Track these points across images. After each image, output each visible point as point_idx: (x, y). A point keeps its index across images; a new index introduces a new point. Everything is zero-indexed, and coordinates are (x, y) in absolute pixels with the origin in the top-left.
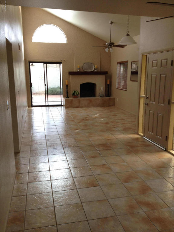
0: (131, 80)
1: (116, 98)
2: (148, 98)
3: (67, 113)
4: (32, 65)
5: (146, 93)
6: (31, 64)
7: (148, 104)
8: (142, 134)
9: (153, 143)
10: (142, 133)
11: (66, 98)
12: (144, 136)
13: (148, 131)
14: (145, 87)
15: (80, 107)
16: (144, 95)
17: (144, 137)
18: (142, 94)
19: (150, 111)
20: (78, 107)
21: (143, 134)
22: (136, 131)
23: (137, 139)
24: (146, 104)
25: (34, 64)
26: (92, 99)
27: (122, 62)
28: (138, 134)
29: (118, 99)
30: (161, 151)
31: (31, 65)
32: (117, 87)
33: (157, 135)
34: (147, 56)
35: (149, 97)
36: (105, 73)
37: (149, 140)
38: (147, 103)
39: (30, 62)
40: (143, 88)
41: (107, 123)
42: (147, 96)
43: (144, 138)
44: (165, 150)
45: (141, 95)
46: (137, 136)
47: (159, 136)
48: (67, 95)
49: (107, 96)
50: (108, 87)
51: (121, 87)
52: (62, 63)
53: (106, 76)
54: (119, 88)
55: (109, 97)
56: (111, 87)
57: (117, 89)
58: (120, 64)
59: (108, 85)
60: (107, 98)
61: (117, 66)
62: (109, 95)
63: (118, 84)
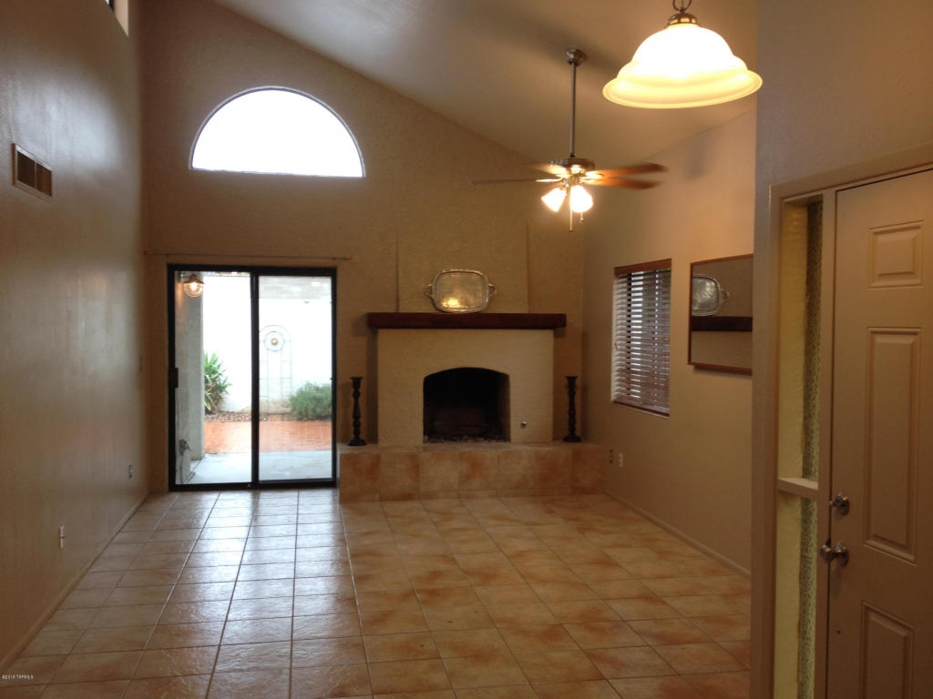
0: (690, 362)
1: (612, 452)
2: (844, 504)
7: (844, 556)
11: (352, 444)
15: (419, 498)
18: (792, 473)
20: (406, 497)
26: (486, 451)
27: (639, 267)
29: (621, 455)
32: (614, 394)
35: (856, 501)
36: (553, 323)
38: (839, 549)
39: (173, 268)
45: (781, 478)
48: (357, 432)
49: (566, 440)
50: (572, 394)
51: (636, 393)
52: (339, 273)
53: (556, 336)
54: (626, 401)
55: (577, 446)
56: (585, 389)
57: (615, 402)
58: (629, 277)
59: (571, 380)
60: (565, 450)
61: (615, 286)
62: (578, 433)
63: (622, 381)
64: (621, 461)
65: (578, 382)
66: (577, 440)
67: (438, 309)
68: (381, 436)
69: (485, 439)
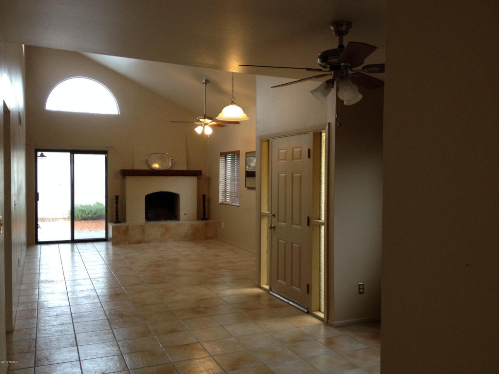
0: (246, 187)
1: (219, 223)
2: (274, 215)
3: (115, 254)
4: (42, 155)
5: (270, 208)
6: (39, 153)
7: (274, 228)
8: (267, 287)
9: (286, 301)
10: (267, 285)
11: (115, 223)
12: (271, 290)
13: (278, 279)
14: (268, 196)
15: (145, 243)
16: (268, 211)
17: (270, 292)
18: (265, 210)
19: (278, 239)
20: (139, 242)
21: (269, 286)
22: (257, 282)
23: (258, 296)
24: (271, 228)
25: (45, 153)
26: (171, 223)
27: (229, 153)
28: (260, 287)
29: (223, 223)
30: (299, 315)
31: (38, 155)
32: (220, 201)
33: (292, 285)
34: (268, 141)
35: (276, 214)
36: (197, 174)
37: (279, 297)
38: (273, 226)
39: (37, 150)
40: (266, 199)
41: (200, 271)
42: (273, 213)
43: (271, 294)
44: (306, 311)
45: (262, 212)
46: (257, 291)
47: (297, 287)
48: (117, 218)
49: (202, 219)
50: (204, 202)
51: (228, 200)
52: (109, 153)
53: (198, 179)
54: (224, 203)
55: (206, 221)
56: (209, 200)
57: (221, 204)
58: (226, 156)
59: (204, 196)
60: (201, 223)
61: (220, 160)
62: (206, 217)
63: (223, 195)
64: (223, 225)
65: (206, 197)
66: (207, 219)
67: (150, 168)
68: (127, 219)
69: (170, 220)
